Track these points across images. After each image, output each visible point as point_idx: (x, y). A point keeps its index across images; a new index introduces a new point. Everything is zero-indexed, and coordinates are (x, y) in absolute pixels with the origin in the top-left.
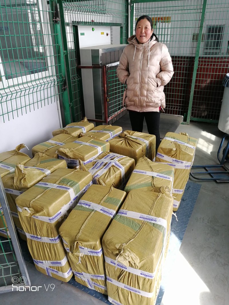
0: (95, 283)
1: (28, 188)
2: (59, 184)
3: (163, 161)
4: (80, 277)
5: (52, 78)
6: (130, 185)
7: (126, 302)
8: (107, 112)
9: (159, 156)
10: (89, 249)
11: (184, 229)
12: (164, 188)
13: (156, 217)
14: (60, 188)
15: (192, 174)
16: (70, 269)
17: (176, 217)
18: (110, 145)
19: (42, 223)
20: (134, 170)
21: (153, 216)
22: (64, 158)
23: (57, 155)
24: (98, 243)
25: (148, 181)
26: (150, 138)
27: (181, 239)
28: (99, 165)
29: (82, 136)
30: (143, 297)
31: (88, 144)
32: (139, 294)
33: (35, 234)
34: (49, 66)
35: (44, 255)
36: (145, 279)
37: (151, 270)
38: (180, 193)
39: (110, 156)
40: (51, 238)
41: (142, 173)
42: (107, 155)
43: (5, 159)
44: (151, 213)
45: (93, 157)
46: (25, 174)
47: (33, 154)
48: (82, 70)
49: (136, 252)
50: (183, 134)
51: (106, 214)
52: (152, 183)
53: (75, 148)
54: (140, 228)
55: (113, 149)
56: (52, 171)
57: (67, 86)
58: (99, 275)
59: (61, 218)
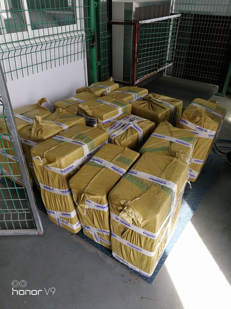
0: (101, 237)
1: (44, 140)
2: (74, 139)
3: (186, 128)
4: (88, 231)
5: (80, 33)
6: (145, 148)
7: (128, 258)
8: (135, 74)
9: (182, 122)
10: (96, 203)
11: (199, 200)
12: (180, 153)
13: (167, 180)
14: (75, 143)
15: (218, 148)
16: (79, 222)
17: (190, 184)
18: (132, 107)
19: (55, 174)
20: (152, 134)
21: (163, 178)
22: (83, 116)
23: (77, 112)
24: (104, 198)
25: (166, 146)
26: (176, 103)
27: (194, 209)
28: (117, 125)
29: (104, 95)
30: (144, 255)
31: (109, 103)
32: (140, 252)
33: (48, 185)
34: (77, 18)
35: (55, 205)
36: (147, 238)
37: (154, 230)
38: (200, 164)
39: (130, 118)
40: (62, 190)
41: (160, 138)
42: (127, 116)
43: (26, 112)
44: (161, 175)
45: (113, 117)
46: (42, 126)
47: (54, 109)
48: (113, 25)
49: (140, 211)
50: (213, 102)
51: (116, 172)
52: (169, 148)
53: (95, 106)
54: (147, 189)
55: (134, 112)
56: (70, 127)
57: (95, 43)
58: (105, 230)
59: (73, 171)
